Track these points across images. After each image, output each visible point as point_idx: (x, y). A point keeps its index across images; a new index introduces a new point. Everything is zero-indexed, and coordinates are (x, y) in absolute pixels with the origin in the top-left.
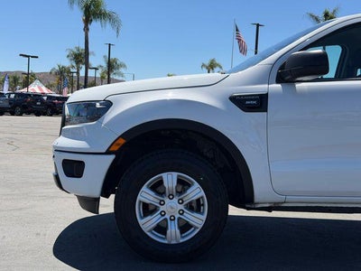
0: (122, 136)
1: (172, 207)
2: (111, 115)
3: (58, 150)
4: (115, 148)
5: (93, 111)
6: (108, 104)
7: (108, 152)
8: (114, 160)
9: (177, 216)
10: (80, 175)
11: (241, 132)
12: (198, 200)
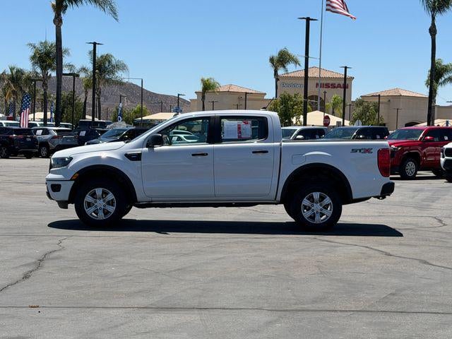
0: (77, 172)
1: (100, 204)
2: (72, 164)
3: (48, 180)
4: (74, 178)
5: (64, 162)
6: (71, 159)
7: (71, 180)
8: (74, 184)
9: (102, 207)
10: (59, 191)
11: (130, 170)
12: (112, 200)
